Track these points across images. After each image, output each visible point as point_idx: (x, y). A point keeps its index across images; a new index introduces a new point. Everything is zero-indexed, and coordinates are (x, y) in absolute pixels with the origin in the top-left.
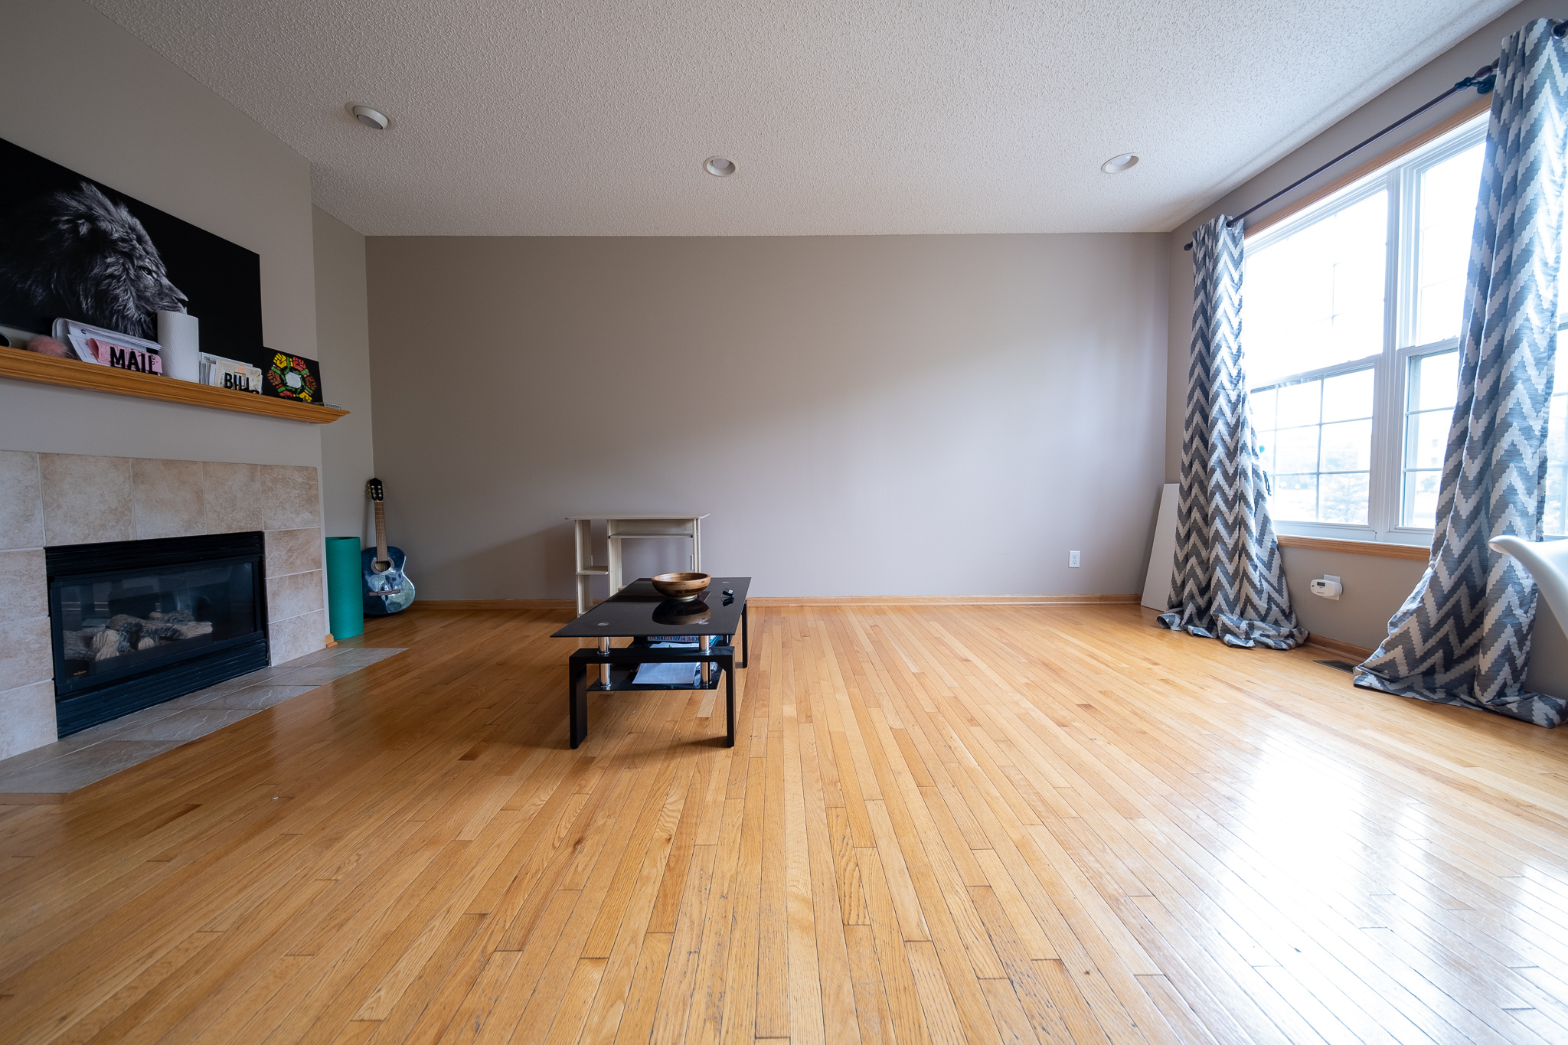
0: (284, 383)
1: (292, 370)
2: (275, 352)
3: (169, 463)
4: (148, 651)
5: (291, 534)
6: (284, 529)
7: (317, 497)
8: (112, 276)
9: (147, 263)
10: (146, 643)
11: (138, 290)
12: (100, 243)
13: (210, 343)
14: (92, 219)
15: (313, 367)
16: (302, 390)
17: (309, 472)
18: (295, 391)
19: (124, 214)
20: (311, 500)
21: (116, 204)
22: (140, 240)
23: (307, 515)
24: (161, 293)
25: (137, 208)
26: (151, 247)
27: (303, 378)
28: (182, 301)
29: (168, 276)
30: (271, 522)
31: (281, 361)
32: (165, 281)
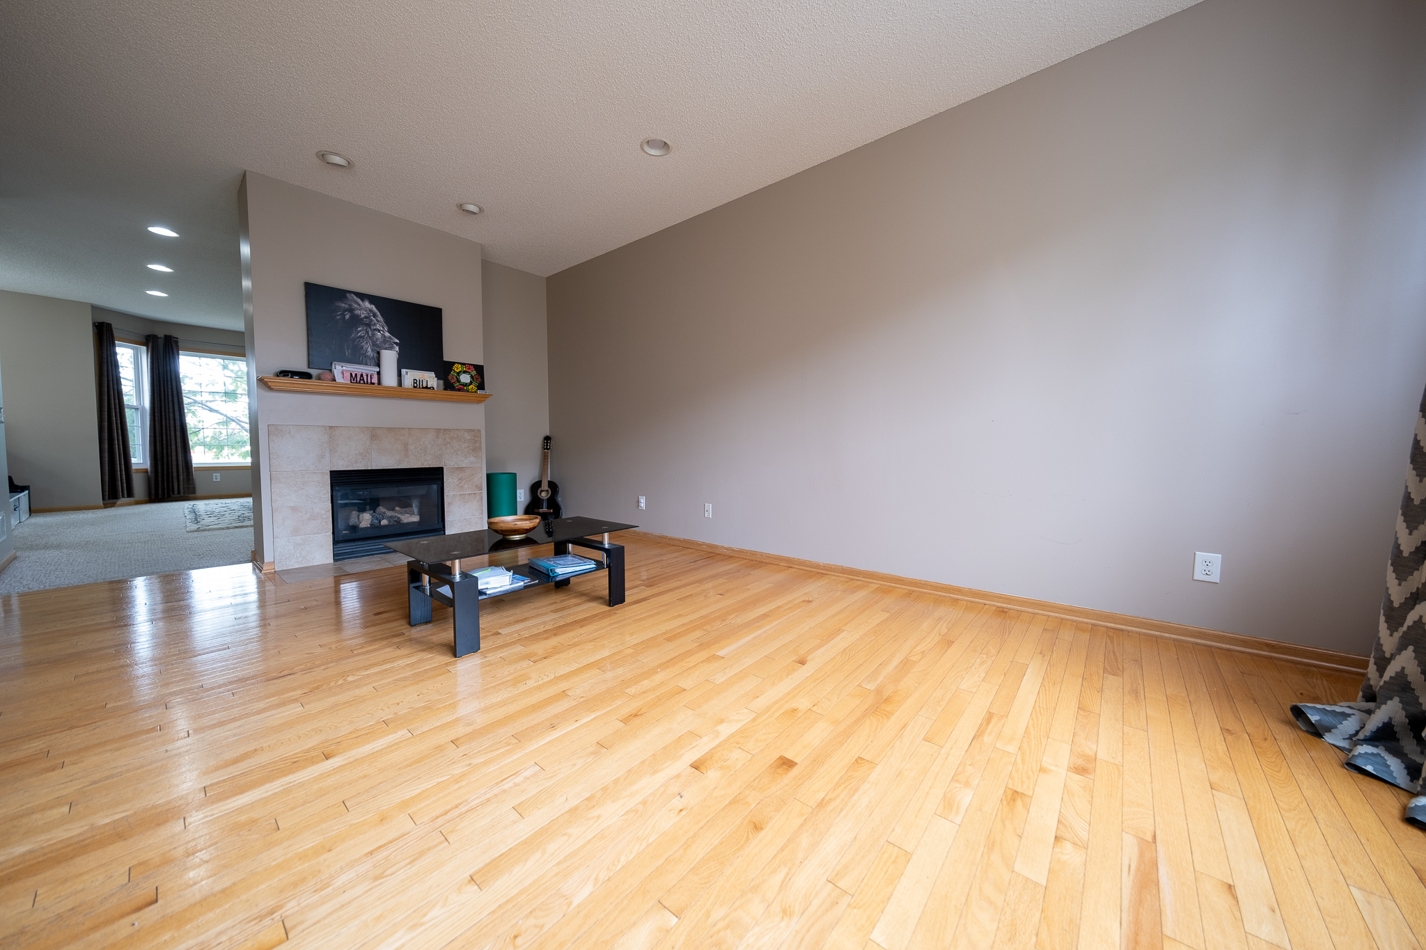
0: (458, 381)
1: (465, 372)
2: (454, 363)
3: (390, 429)
4: (385, 526)
5: (461, 469)
6: (456, 466)
7: (480, 448)
8: (360, 337)
9: (378, 327)
10: (384, 522)
11: (373, 342)
12: (356, 320)
14: (351, 310)
15: (479, 369)
16: (471, 383)
17: (475, 433)
18: (466, 385)
19: (367, 304)
20: (476, 450)
21: (363, 300)
22: (375, 315)
23: (472, 459)
24: (385, 340)
25: (373, 299)
26: (380, 318)
27: (472, 377)
28: (396, 343)
29: (389, 332)
30: (448, 463)
31: (457, 368)
32: (387, 334)
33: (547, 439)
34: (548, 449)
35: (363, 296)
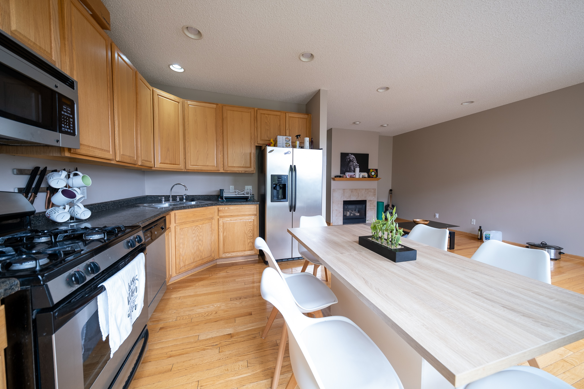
0: (371, 174)
1: (373, 172)
2: (370, 169)
3: (355, 189)
4: (352, 216)
5: (371, 201)
6: (370, 200)
7: (376, 194)
8: (351, 165)
9: (355, 162)
10: (352, 215)
11: (353, 166)
12: (350, 161)
13: (361, 171)
14: (349, 158)
15: (377, 170)
16: (374, 175)
17: (374, 189)
18: (373, 175)
19: (353, 156)
20: (375, 195)
21: (352, 155)
22: (354, 159)
23: (374, 197)
24: (356, 165)
25: (354, 154)
26: (355, 159)
27: (375, 173)
28: (358, 165)
29: (357, 163)
30: (368, 199)
31: (371, 171)
32: (356, 163)
33: (391, 190)
34: (391, 194)
35: (352, 154)
